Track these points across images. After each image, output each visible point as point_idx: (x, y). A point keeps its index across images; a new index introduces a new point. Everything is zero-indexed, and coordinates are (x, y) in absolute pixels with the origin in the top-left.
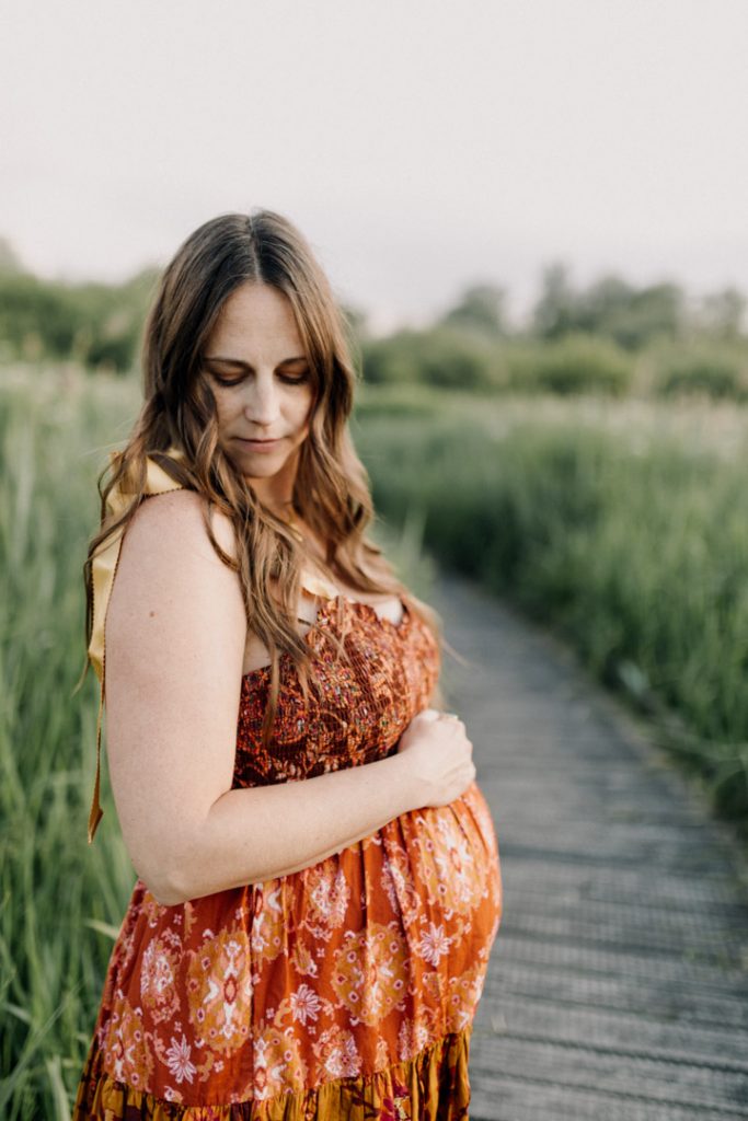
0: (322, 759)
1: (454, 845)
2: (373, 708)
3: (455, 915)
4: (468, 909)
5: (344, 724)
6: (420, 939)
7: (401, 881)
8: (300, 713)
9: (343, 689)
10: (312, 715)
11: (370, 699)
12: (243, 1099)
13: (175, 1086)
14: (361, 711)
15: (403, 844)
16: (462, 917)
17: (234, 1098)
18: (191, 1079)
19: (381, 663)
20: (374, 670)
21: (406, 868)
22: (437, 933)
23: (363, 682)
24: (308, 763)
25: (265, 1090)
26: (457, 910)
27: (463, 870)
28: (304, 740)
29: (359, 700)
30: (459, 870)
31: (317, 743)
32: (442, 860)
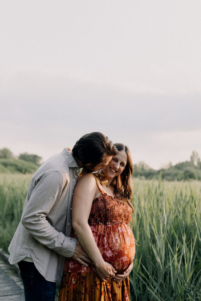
0: (97, 218)
1: (117, 239)
2: (106, 210)
3: (114, 250)
4: (117, 250)
5: (101, 212)
6: (107, 252)
7: (106, 241)
8: (95, 209)
9: (102, 206)
10: (96, 209)
11: (106, 209)
12: (80, 272)
13: (70, 270)
14: (104, 210)
15: (108, 235)
16: (116, 251)
17: (78, 271)
18: (73, 268)
19: (110, 204)
20: (108, 204)
21: (107, 239)
22: (110, 252)
23: (105, 206)
24: (95, 218)
25: (83, 271)
26: (115, 249)
27: (118, 243)
28: (94, 214)
29: (104, 208)
30: (117, 243)
31: (96, 214)
32: (114, 240)
